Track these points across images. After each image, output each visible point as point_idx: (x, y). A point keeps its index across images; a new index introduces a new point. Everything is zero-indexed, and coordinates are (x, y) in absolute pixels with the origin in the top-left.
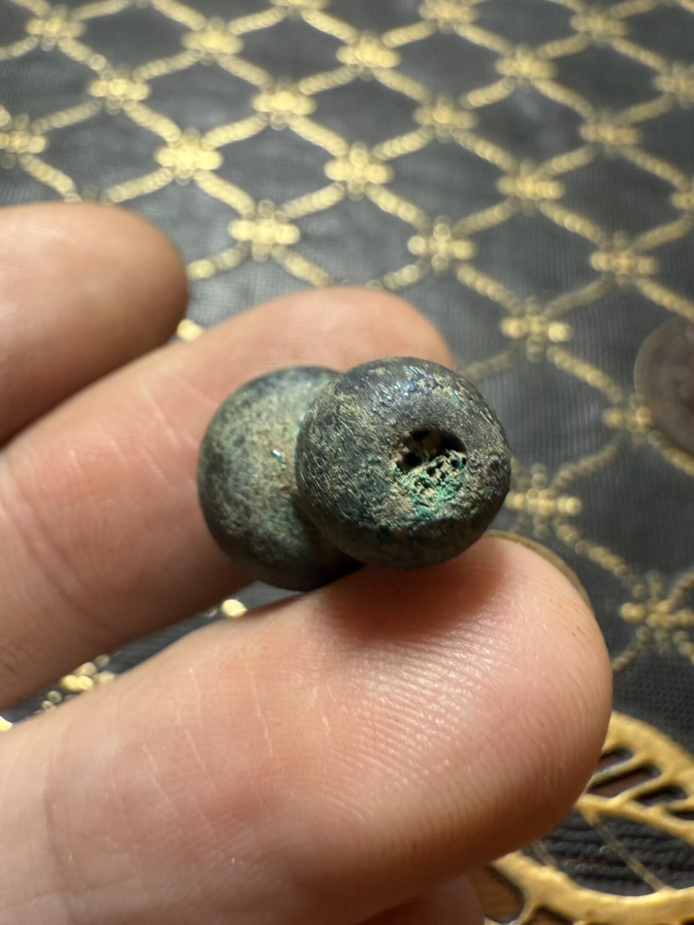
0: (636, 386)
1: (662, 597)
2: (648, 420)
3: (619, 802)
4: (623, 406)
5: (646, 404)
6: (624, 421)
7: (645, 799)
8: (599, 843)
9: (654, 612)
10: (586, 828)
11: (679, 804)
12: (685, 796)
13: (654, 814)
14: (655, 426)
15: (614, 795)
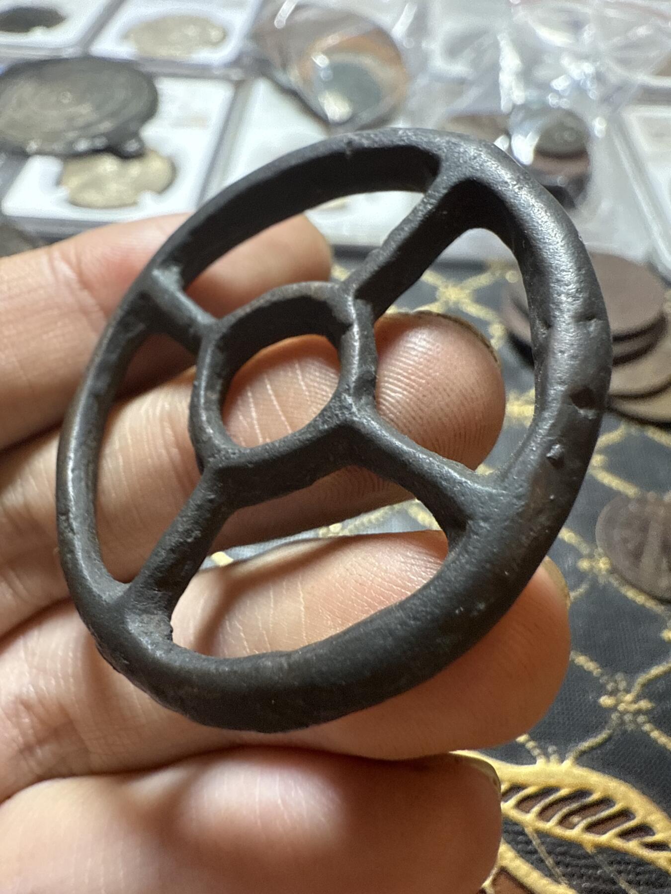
0: (598, 543)
1: (628, 691)
2: (608, 566)
3: (608, 838)
4: (591, 557)
5: (606, 555)
6: (592, 568)
7: (625, 835)
8: (597, 867)
9: (622, 702)
10: (587, 856)
11: (649, 839)
12: (654, 834)
13: (633, 846)
14: (613, 571)
15: (604, 833)
